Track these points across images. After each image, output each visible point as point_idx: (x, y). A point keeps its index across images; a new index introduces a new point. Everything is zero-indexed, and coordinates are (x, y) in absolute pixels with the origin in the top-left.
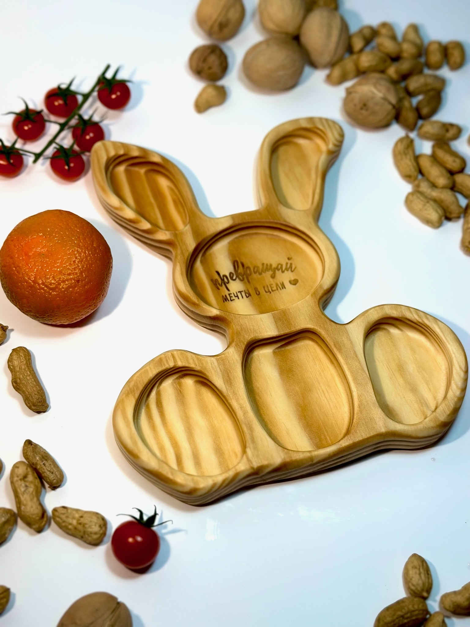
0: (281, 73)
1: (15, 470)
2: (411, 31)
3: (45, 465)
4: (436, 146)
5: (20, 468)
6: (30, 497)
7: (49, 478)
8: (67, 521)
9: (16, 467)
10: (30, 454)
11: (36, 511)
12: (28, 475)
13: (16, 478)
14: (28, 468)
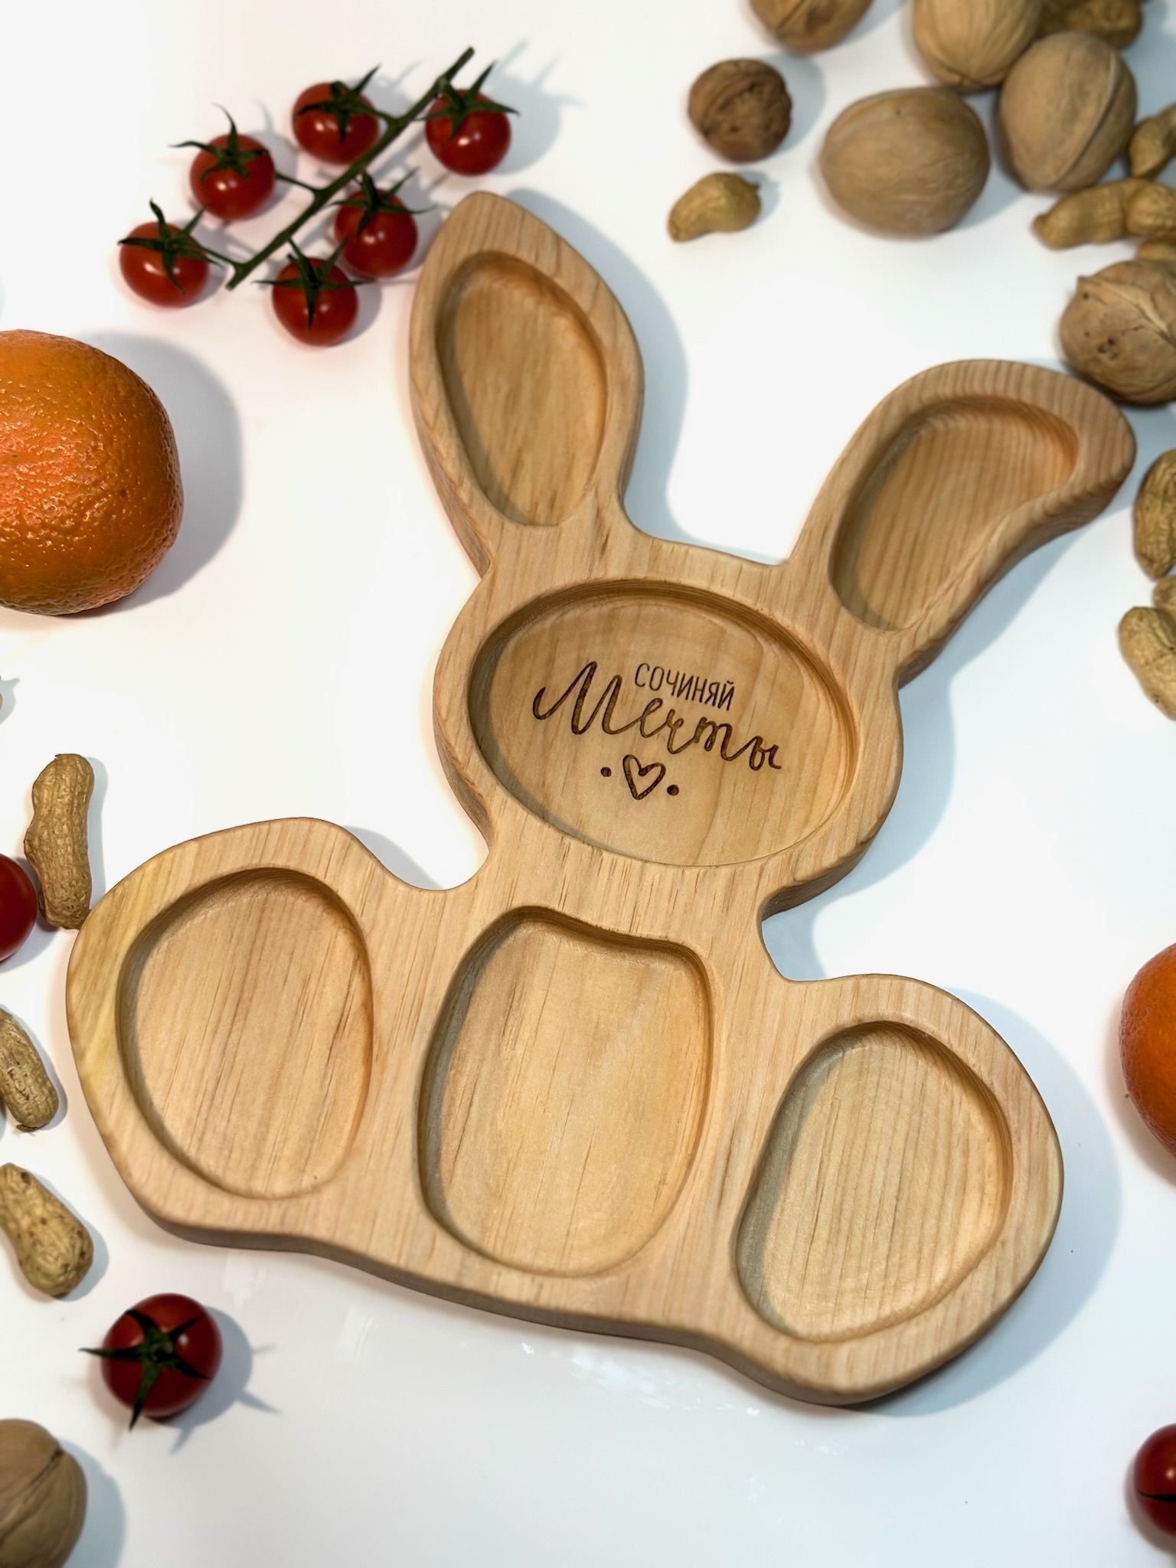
0: (911, 197)
3: (12, 1076)
7: (17, 1107)
8: (13, 1210)
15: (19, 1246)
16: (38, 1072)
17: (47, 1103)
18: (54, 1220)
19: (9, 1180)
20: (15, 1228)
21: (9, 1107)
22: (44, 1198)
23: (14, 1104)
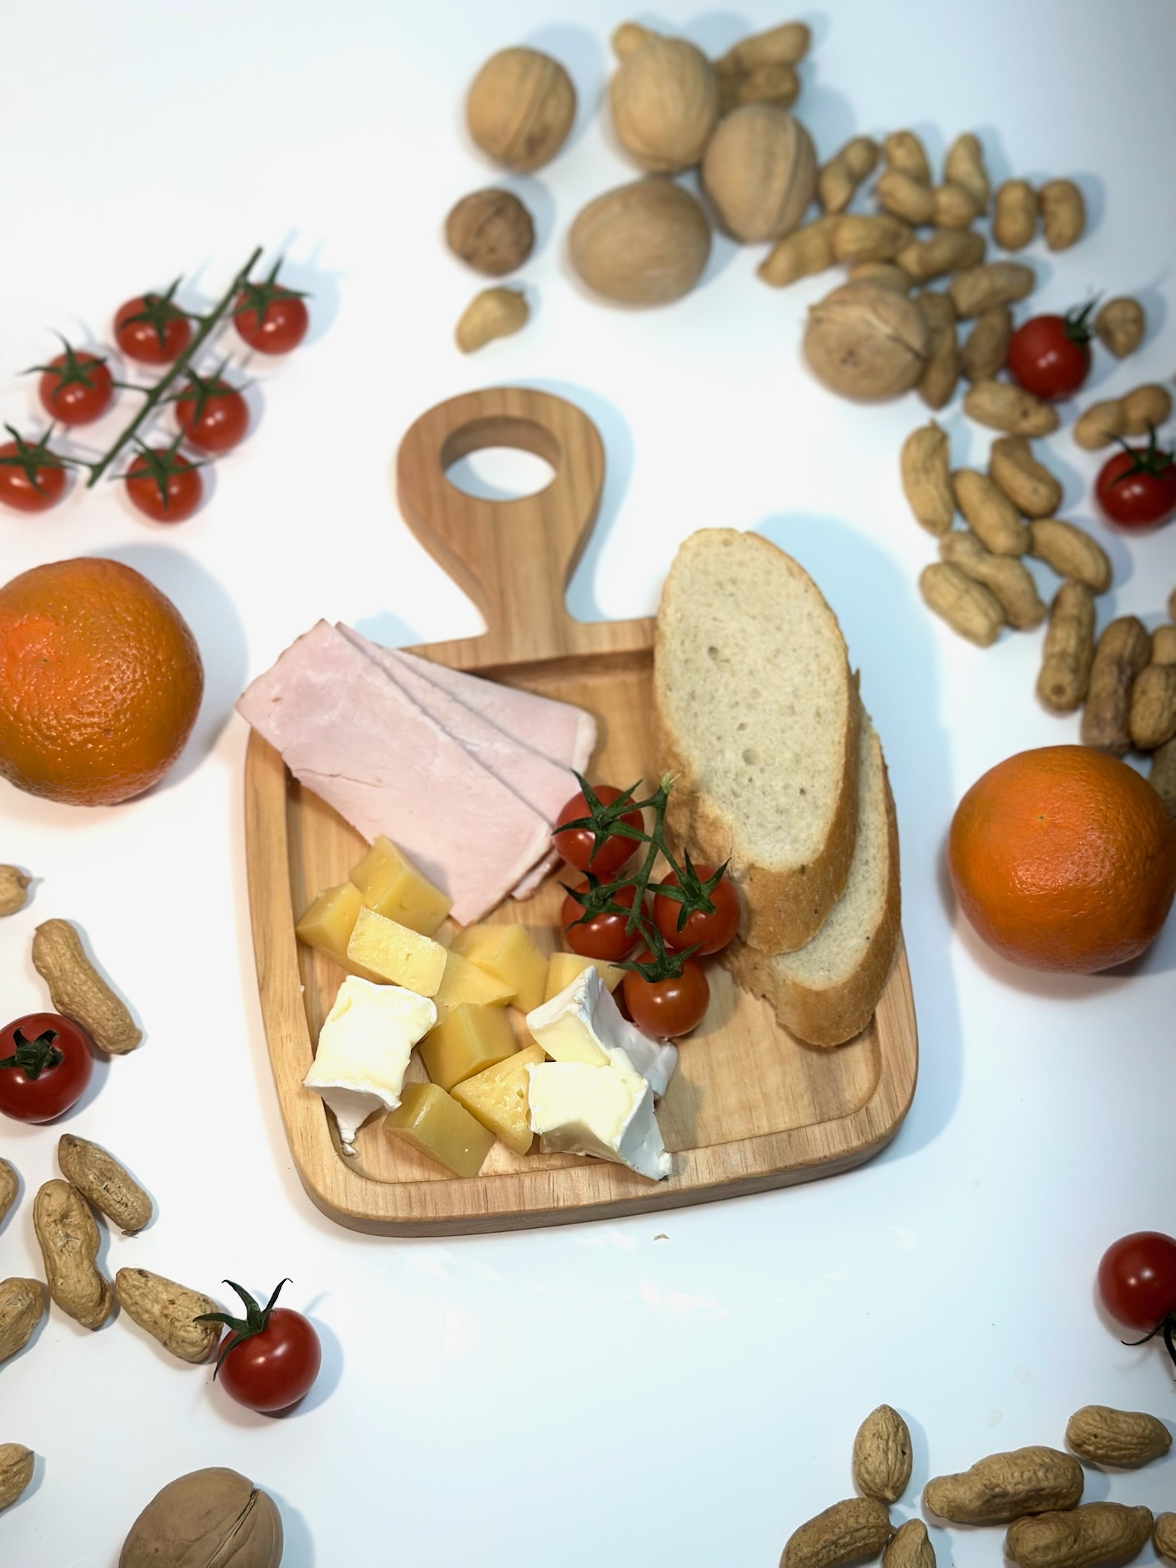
1: (42, 1201)
2: (963, 154)
3: (108, 1191)
4: (999, 448)
5: (54, 1196)
6: (75, 1260)
7: (119, 1216)
8: (142, 1303)
9: (46, 1194)
10: (75, 1169)
11: (89, 1290)
12: (72, 1211)
13: (46, 1218)
14: (72, 1196)
15: (159, 1331)
16: (129, 1182)
17: (144, 1205)
18: (181, 1298)
19: (130, 1280)
20: (150, 1318)
21: (112, 1219)
22: (164, 1284)
23: (117, 1213)
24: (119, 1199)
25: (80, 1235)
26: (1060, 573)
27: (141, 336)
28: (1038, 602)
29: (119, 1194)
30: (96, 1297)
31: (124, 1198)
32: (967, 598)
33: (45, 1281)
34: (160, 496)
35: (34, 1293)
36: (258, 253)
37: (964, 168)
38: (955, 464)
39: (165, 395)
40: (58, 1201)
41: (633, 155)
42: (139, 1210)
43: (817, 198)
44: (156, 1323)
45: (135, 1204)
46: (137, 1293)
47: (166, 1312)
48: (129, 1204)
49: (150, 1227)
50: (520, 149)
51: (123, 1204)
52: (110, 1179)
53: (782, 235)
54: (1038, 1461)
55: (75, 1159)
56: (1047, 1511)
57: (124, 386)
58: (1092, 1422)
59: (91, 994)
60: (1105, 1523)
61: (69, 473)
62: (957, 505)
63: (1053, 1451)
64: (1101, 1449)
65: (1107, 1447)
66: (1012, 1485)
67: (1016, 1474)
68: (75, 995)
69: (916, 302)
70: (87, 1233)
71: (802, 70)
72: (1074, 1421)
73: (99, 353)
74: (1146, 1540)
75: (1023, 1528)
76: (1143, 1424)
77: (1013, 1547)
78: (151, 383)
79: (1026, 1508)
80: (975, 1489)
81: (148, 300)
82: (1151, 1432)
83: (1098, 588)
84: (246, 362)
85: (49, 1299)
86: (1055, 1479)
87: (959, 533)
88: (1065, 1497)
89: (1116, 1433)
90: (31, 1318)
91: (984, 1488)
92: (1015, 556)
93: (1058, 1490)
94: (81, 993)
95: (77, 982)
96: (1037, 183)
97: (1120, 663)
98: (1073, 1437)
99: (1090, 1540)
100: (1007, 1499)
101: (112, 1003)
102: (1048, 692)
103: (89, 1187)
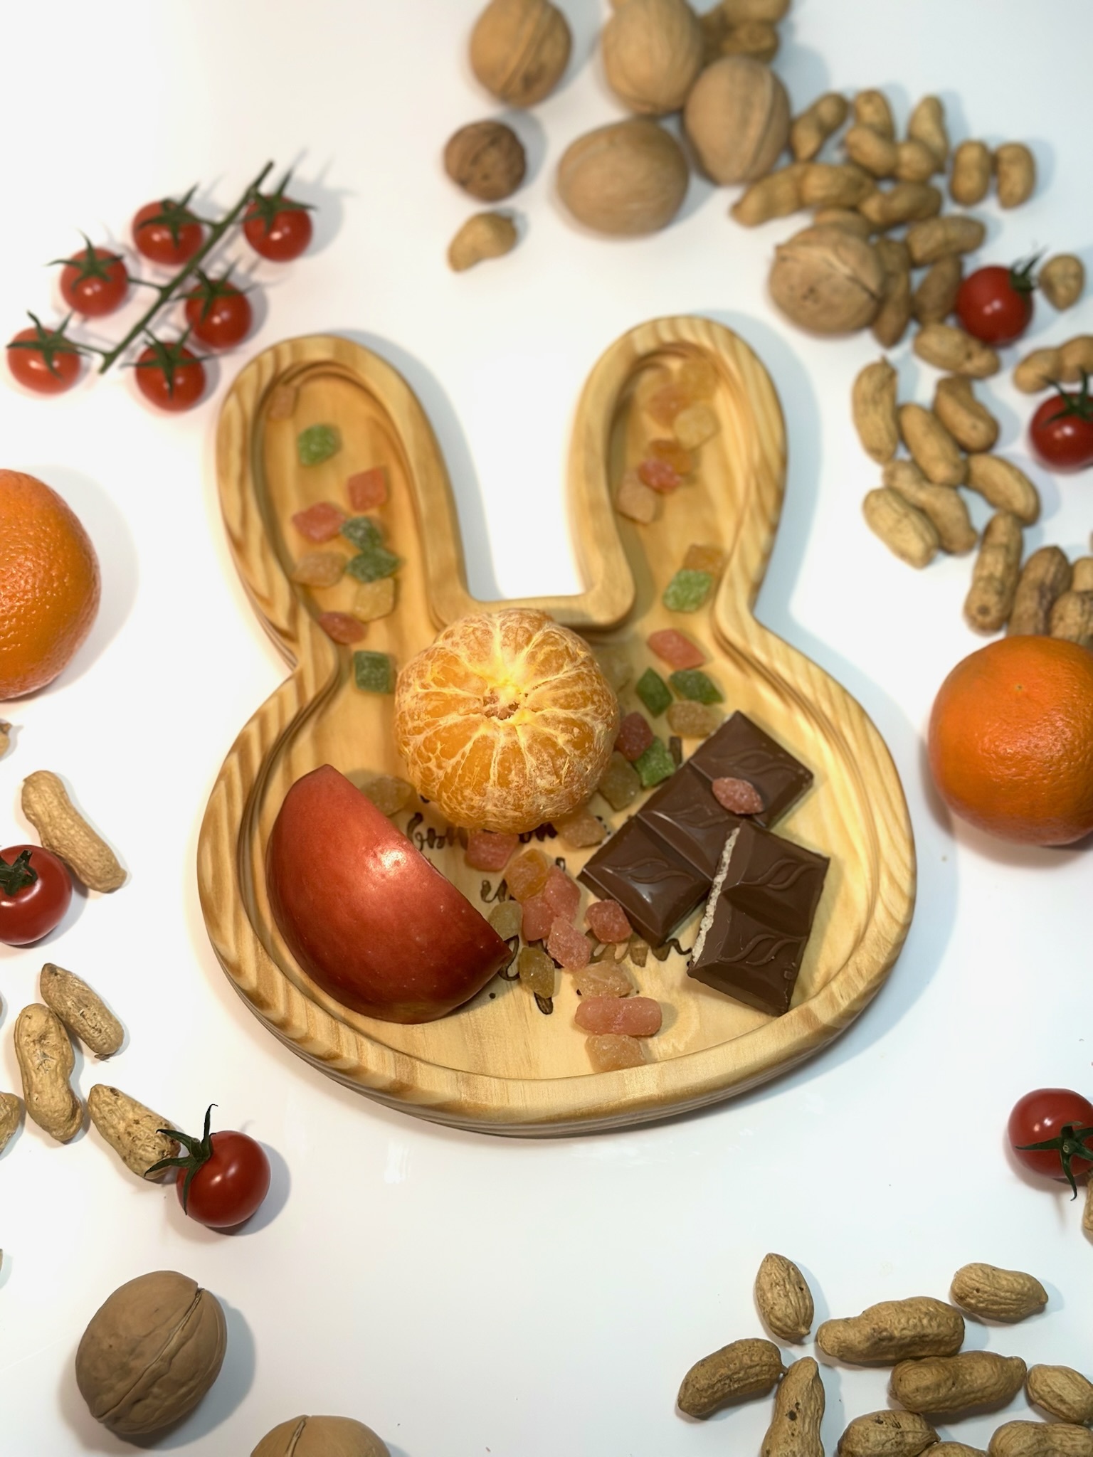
1: (23, 1021)
2: (926, 114)
3: (84, 1016)
4: (942, 385)
5: (34, 1018)
6: (51, 1077)
7: (93, 1040)
8: (110, 1118)
9: (27, 1016)
10: (55, 995)
11: (61, 1105)
12: (49, 1033)
13: (26, 1038)
14: (50, 1019)
15: (121, 1146)
16: (103, 1010)
17: (116, 1032)
18: (145, 1119)
19: (102, 1096)
20: (115, 1133)
21: (86, 1042)
22: (132, 1105)
23: (91, 1038)
24: (93, 1025)
25: (56, 1056)
26: (992, 504)
27: (156, 237)
28: (971, 529)
29: (93, 1021)
30: (68, 1112)
31: (98, 1024)
32: (906, 522)
33: (22, 1097)
34: (166, 386)
35: (11, 1106)
36: (269, 167)
37: (926, 127)
38: (902, 398)
39: (176, 293)
40: (38, 1023)
41: (620, 96)
42: (112, 1036)
43: (789, 147)
44: (119, 1138)
45: (108, 1031)
46: (107, 1109)
47: (130, 1130)
48: (103, 1030)
49: (120, 1054)
50: (517, 85)
51: (97, 1030)
52: (87, 1006)
53: (755, 179)
54: (924, 1309)
55: (55, 986)
56: (930, 1356)
57: (139, 282)
58: (974, 1276)
59: (79, 837)
60: (981, 1370)
61: (84, 360)
62: (901, 436)
63: (938, 1302)
64: (982, 1302)
65: (987, 1301)
66: (899, 1330)
67: (903, 1321)
68: (64, 839)
69: (875, 248)
70: (63, 1051)
71: (782, 29)
72: (959, 1276)
73: (117, 251)
74: (1019, 1389)
75: (906, 1370)
76: (1022, 1281)
77: (896, 1387)
78: (163, 282)
79: (911, 1352)
80: (864, 1332)
81: (166, 204)
82: (1029, 1289)
83: (1028, 519)
84: (253, 268)
85: (25, 1114)
86: (939, 1326)
87: (902, 462)
88: (948, 1344)
89: (997, 1289)
90: (7, 1129)
91: (873, 1331)
92: (952, 486)
93: (940, 1337)
94: (70, 837)
95: (65, 827)
96: (993, 145)
97: (1041, 588)
98: (957, 1291)
99: (968, 1385)
100: (893, 1343)
101: (99, 845)
102: (974, 612)
103: (67, 1012)
